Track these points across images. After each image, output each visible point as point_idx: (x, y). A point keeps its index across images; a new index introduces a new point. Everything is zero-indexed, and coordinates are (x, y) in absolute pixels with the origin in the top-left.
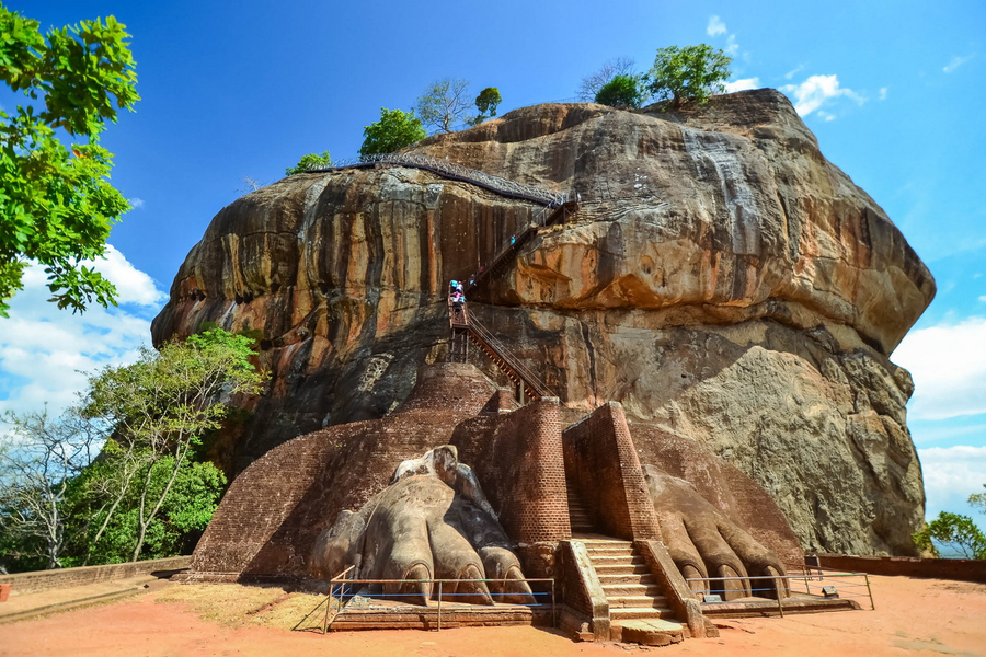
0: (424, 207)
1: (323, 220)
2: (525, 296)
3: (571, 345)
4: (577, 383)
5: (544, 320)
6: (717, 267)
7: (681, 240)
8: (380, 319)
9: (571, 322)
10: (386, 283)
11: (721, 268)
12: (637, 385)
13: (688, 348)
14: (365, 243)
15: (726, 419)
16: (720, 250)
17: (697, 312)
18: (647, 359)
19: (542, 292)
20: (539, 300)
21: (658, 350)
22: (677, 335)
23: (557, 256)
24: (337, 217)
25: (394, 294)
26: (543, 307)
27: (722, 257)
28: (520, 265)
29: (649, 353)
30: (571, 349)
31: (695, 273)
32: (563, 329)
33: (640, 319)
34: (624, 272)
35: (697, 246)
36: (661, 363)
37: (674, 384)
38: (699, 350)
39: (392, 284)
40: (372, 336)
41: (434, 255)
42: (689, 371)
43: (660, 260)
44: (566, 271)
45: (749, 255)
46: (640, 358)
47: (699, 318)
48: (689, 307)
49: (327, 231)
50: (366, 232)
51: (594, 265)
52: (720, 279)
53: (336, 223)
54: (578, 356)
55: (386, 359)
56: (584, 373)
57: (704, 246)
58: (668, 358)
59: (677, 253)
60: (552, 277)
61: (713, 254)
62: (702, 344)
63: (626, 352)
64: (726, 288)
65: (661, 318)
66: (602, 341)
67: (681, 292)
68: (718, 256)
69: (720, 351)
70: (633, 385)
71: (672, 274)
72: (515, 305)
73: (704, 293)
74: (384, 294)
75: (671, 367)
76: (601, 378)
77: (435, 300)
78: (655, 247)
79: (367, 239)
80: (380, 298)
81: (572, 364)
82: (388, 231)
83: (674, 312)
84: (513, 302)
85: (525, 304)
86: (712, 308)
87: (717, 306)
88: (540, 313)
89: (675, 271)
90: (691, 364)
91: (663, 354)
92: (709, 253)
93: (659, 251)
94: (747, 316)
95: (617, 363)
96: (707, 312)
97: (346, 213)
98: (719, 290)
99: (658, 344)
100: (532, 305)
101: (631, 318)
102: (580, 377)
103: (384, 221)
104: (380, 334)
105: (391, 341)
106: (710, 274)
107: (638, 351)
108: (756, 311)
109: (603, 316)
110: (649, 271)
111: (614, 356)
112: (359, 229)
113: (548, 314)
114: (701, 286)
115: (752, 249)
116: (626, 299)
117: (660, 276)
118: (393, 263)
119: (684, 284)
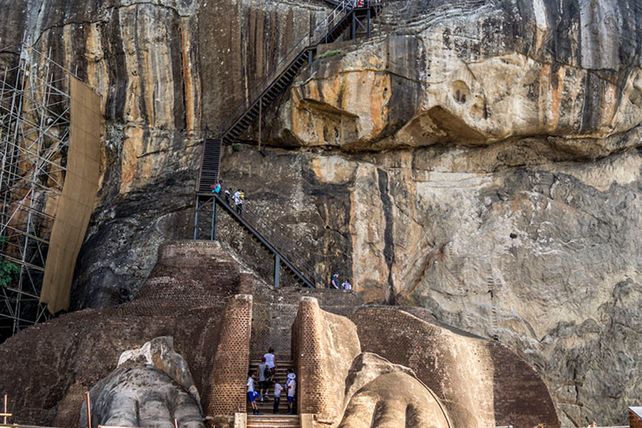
0: (176, 12)
1: (50, 34)
2: (304, 136)
3: (361, 201)
4: (367, 250)
5: (328, 169)
6: (561, 89)
7: (507, 57)
8: (126, 168)
9: (365, 170)
10: (131, 118)
11: (565, 88)
12: (447, 249)
13: (525, 196)
14: (104, 63)
15: (567, 289)
16: (563, 64)
17: (542, 146)
18: (466, 215)
19: (325, 131)
20: (322, 142)
21: (482, 200)
22: (513, 179)
23: (337, 89)
24: (67, 28)
25: (141, 132)
26: (329, 150)
27: (568, 74)
28: (295, 97)
29: (469, 207)
30: (361, 206)
31: (532, 96)
32: (352, 181)
33: (461, 160)
34: (431, 102)
35: (531, 61)
36: (485, 220)
37: (499, 247)
38: (541, 199)
39: (140, 119)
40: (116, 192)
41: (191, 79)
42: (521, 228)
43: (477, 85)
44: (350, 106)
45: (604, 69)
46: (456, 214)
47: (545, 154)
48: (529, 140)
49: (56, 49)
50: (105, 49)
51: (388, 95)
52: (566, 104)
53: (67, 38)
54: (368, 216)
55: (131, 226)
56: (377, 238)
57: (542, 61)
58: (495, 212)
59: (502, 75)
60: (335, 114)
61: (554, 71)
62: (546, 191)
63: (438, 206)
64: (574, 116)
65: (491, 156)
66: (406, 194)
67: (510, 125)
68: (562, 73)
69: (570, 199)
70: (442, 251)
71: (497, 100)
72: (293, 148)
73: (545, 123)
74: (129, 133)
75: (497, 224)
76: (401, 244)
77: (192, 141)
78: (469, 69)
79: (106, 56)
80: (124, 139)
81: (361, 228)
82: (132, 46)
83: (509, 148)
84: (289, 144)
85: (305, 147)
86: (559, 142)
87: (565, 140)
88: (324, 159)
89: (502, 97)
90: (526, 219)
91: (490, 207)
92: (548, 70)
93: (476, 73)
94: (611, 147)
95: (424, 223)
96: (553, 146)
97: (79, 24)
98: (565, 119)
99: (484, 193)
100: (314, 149)
101: (447, 159)
102: (371, 244)
103: (125, 32)
104: (125, 188)
105: (138, 199)
106: (550, 97)
107: (454, 204)
108: (625, 140)
109: (411, 157)
110: (464, 100)
111: (421, 213)
112: (95, 45)
113: (335, 159)
114: (541, 114)
115: (608, 61)
116: (443, 133)
117: (480, 105)
118: (139, 90)
119: (516, 113)
